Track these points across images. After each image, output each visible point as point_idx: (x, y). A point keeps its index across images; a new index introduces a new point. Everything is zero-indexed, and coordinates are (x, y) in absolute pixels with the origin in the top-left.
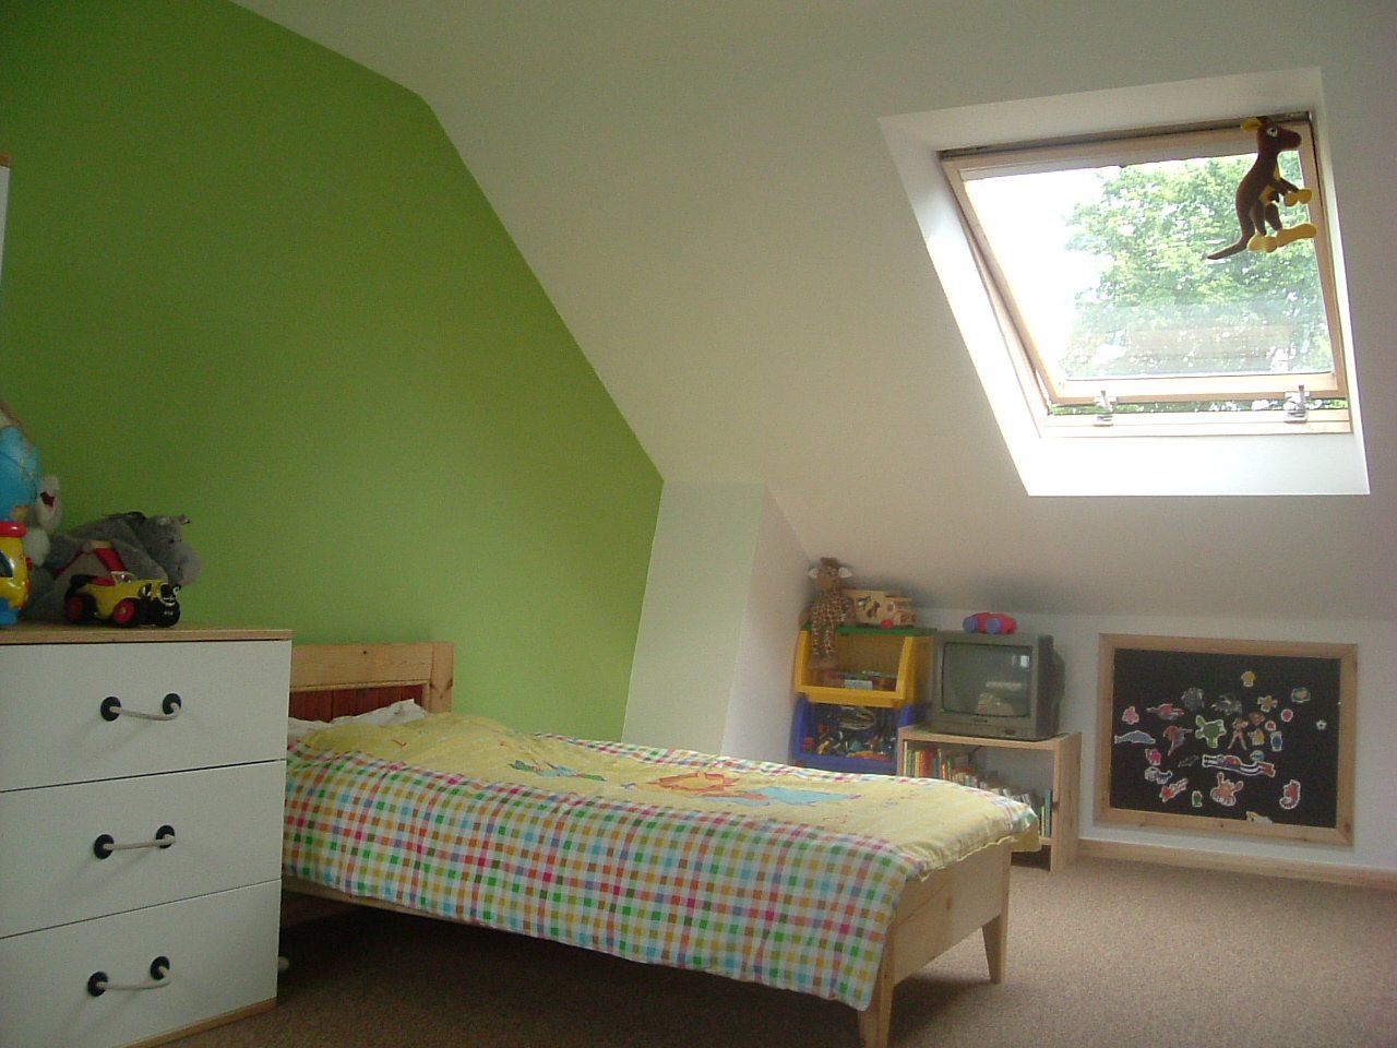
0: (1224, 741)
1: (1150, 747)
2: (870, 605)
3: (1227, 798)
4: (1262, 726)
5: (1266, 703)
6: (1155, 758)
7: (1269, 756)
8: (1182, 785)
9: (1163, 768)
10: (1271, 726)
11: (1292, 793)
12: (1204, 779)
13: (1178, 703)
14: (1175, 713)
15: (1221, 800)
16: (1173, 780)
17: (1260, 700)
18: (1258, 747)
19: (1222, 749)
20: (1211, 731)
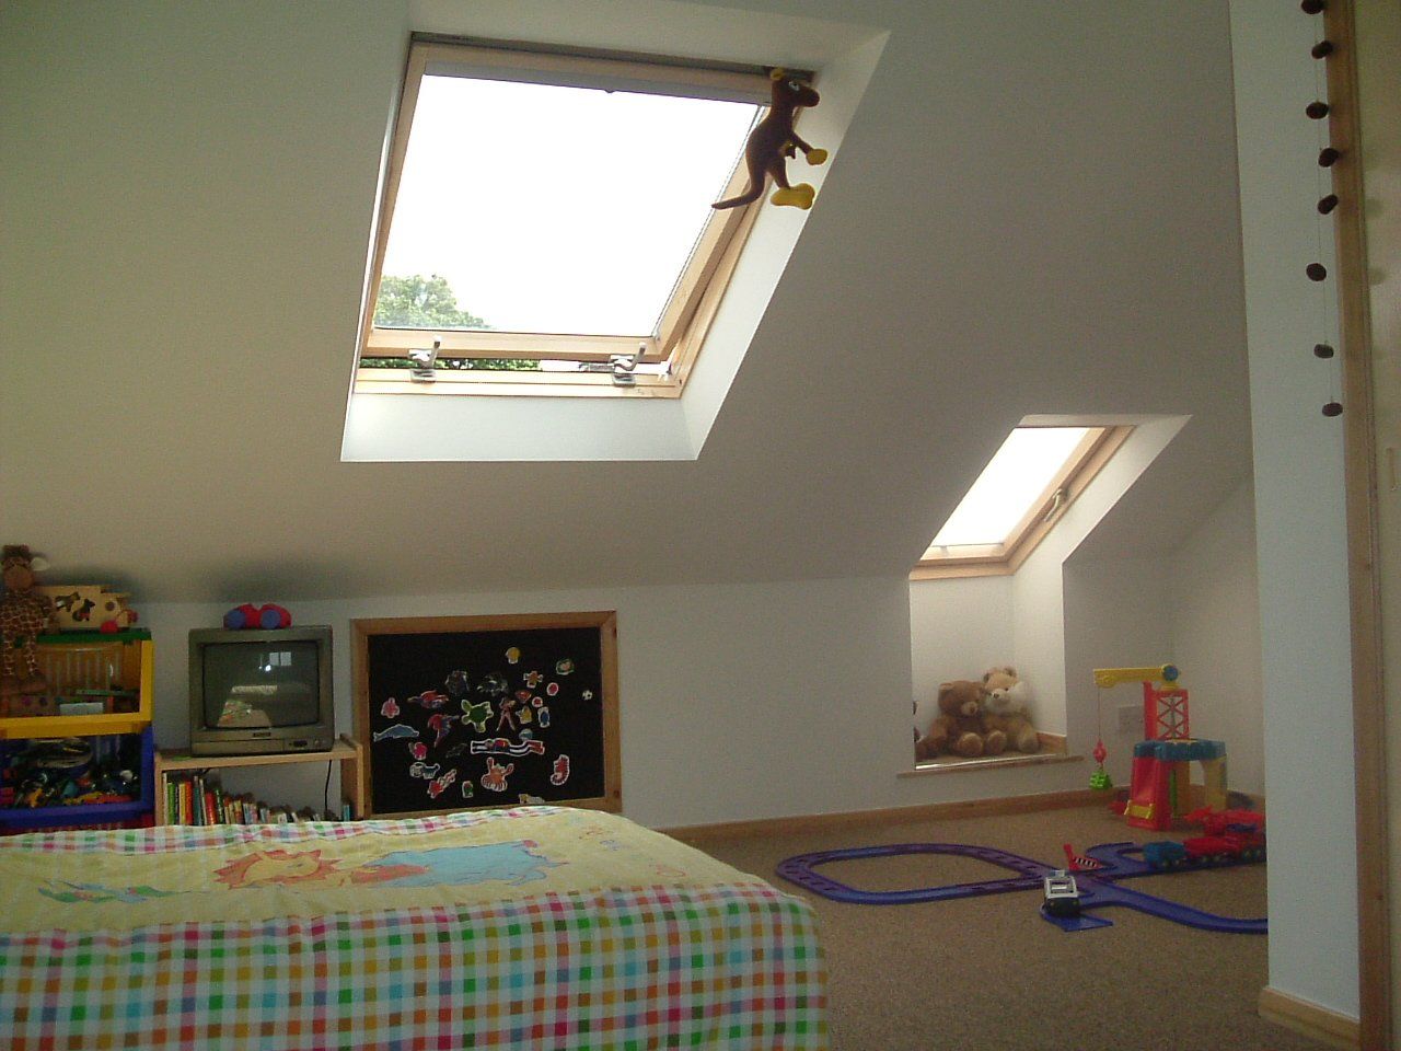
0: (491, 724)
1: (414, 740)
2: (78, 605)
3: (499, 783)
4: (529, 703)
5: (531, 678)
6: (419, 751)
7: (538, 733)
8: (451, 776)
9: (428, 762)
10: (538, 702)
11: (562, 768)
12: (473, 767)
13: (442, 690)
14: (440, 700)
15: (493, 787)
16: (440, 774)
17: (526, 676)
18: (526, 726)
19: (490, 733)
20: (478, 715)
